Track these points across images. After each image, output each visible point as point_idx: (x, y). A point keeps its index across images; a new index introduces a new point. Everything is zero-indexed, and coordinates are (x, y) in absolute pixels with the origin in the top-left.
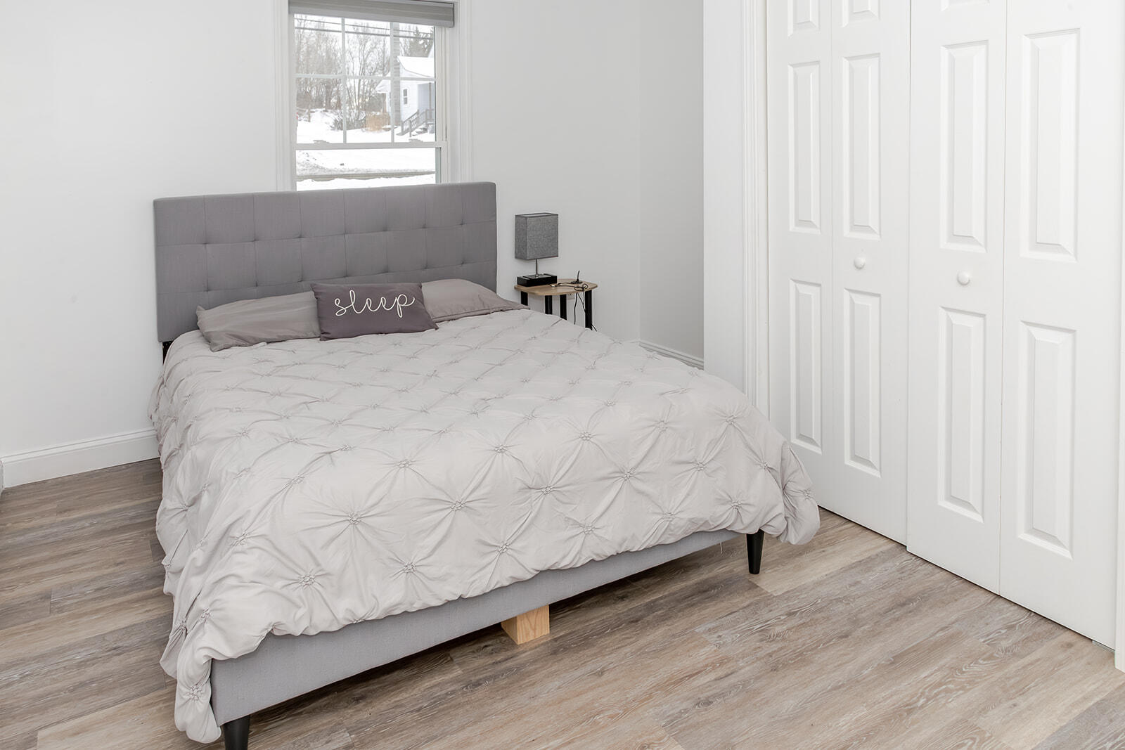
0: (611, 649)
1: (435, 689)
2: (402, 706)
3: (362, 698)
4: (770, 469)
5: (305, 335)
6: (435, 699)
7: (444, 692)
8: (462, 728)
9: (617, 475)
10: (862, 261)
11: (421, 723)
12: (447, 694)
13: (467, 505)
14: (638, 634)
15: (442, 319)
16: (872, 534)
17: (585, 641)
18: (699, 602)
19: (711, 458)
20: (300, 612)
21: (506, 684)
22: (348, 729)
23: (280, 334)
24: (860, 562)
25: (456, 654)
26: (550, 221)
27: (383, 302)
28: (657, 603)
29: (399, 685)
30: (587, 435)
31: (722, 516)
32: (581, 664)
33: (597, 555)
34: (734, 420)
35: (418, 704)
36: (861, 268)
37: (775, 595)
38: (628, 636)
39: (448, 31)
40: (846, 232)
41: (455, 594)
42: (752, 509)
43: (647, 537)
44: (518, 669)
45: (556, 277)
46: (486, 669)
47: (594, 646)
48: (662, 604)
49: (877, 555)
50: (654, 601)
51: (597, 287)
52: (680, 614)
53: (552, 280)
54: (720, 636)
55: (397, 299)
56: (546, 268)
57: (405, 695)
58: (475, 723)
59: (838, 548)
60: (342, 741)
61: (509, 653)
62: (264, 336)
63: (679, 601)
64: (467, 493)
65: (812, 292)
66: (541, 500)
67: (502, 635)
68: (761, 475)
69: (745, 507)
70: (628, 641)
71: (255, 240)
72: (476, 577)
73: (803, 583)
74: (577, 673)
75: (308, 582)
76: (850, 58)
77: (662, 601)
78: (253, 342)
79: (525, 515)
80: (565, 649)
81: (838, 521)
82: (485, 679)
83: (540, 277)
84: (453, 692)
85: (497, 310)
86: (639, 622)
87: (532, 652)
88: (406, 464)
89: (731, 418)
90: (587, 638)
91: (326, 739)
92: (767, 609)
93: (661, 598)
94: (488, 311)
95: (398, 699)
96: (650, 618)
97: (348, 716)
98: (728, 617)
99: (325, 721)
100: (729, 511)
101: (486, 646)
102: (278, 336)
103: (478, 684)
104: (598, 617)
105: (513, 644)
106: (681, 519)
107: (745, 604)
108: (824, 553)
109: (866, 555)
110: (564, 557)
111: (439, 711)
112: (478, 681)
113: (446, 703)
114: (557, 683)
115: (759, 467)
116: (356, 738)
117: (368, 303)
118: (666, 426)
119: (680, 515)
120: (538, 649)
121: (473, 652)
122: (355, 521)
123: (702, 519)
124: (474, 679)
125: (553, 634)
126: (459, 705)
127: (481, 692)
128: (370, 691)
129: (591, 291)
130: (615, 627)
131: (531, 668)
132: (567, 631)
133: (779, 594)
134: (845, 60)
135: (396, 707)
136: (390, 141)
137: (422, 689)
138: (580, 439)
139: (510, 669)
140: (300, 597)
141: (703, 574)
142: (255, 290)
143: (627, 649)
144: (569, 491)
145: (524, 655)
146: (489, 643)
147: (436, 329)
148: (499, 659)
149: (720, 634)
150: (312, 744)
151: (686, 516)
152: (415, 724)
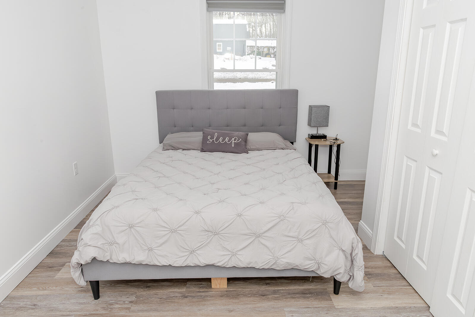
0: (244, 303)
1: (171, 293)
2: (157, 295)
3: (149, 287)
4: (343, 251)
5: (196, 148)
6: (169, 297)
7: (174, 295)
8: (168, 311)
9: (252, 235)
10: (436, 152)
11: (158, 303)
12: (174, 297)
13: (177, 231)
14: (260, 301)
15: (255, 149)
16: (418, 296)
17: (237, 296)
18: (298, 298)
19: (308, 237)
20: (107, 254)
21: (195, 301)
22: (136, 296)
23: (188, 147)
24: (397, 307)
25: (189, 283)
26: (326, 109)
27: (227, 139)
28: (279, 291)
29: (163, 287)
30: (240, 214)
31: (307, 265)
32: (228, 305)
33: (237, 265)
34: (326, 223)
35: (162, 296)
36: (435, 156)
37: (336, 307)
38: (255, 300)
39: (283, 15)
40: (433, 134)
41: (168, 264)
42: (326, 267)
43: (264, 264)
44: (204, 297)
45: (326, 136)
46: (194, 293)
47: (238, 299)
48: (281, 292)
49: (410, 307)
50: (278, 290)
51: (344, 143)
52: (284, 300)
53: (324, 137)
54: (293, 316)
55: (233, 139)
56: (322, 131)
57: (161, 291)
58: (174, 311)
59: (391, 296)
60: (131, 299)
61: (206, 290)
62: (182, 147)
63: (289, 294)
64: (177, 227)
65: (413, 164)
66: (211, 237)
67: (209, 282)
68: (336, 252)
69: (322, 265)
70: (253, 302)
71: (192, 109)
72: (177, 259)
73: (356, 307)
74: (223, 307)
75: (111, 244)
76: (451, 22)
77: (282, 291)
78: (178, 149)
79: (203, 241)
80: (227, 296)
81: (405, 283)
82: (191, 296)
83: (318, 135)
84: (176, 297)
85: (280, 148)
86: (265, 296)
87: (215, 292)
88: (155, 210)
89: (325, 222)
90: (239, 295)
91: (128, 296)
92: (326, 312)
93: (283, 290)
94: (275, 148)
95: (158, 292)
96: (270, 297)
97: (140, 291)
98: (304, 309)
99: (132, 290)
100: (313, 264)
101: (201, 284)
102: (187, 148)
103: (186, 297)
104: (250, 288)
105: (210, 287)
106: (282, 261)
107: (317, 306)
108: (381, 297)
109: (404, 305)
110: (219, 262)
111: (167, 302)
112: (188, 296)
113: (171, 300)
114: (212, 308)
115: (337, 248)
116: (136, 300)
117: (221, 139)
118: (284, 218)
119: (282, 259)
120: (217, 292)
121: (195, 285)
122: (131, 227)
123: (294, 264)
124: (187, 295)
125: (228, 288)
126: (174, 302)
127: (186, 300)
128: (153, 286)
129: (340, 145)
130: (253, 295)
131: (209, 298)
132: (234, 290)
133: (339, 307)
134: (448, 23)
135: (156, 294)
136: (254, 68)
137: (168, 292)
138: (236, 215)
139: (201, 296)
140: (107, 248)
141: (311, 286)
142: (192, 128)
143: (249, 306)
144: (227, 236)
145: (211, 293)
146: (203, 283)
147: (247, 153)
148: (201, 291)
149: (294, 315)
150: (123, 296)
151: (285, 260)
152: (156, 303)
